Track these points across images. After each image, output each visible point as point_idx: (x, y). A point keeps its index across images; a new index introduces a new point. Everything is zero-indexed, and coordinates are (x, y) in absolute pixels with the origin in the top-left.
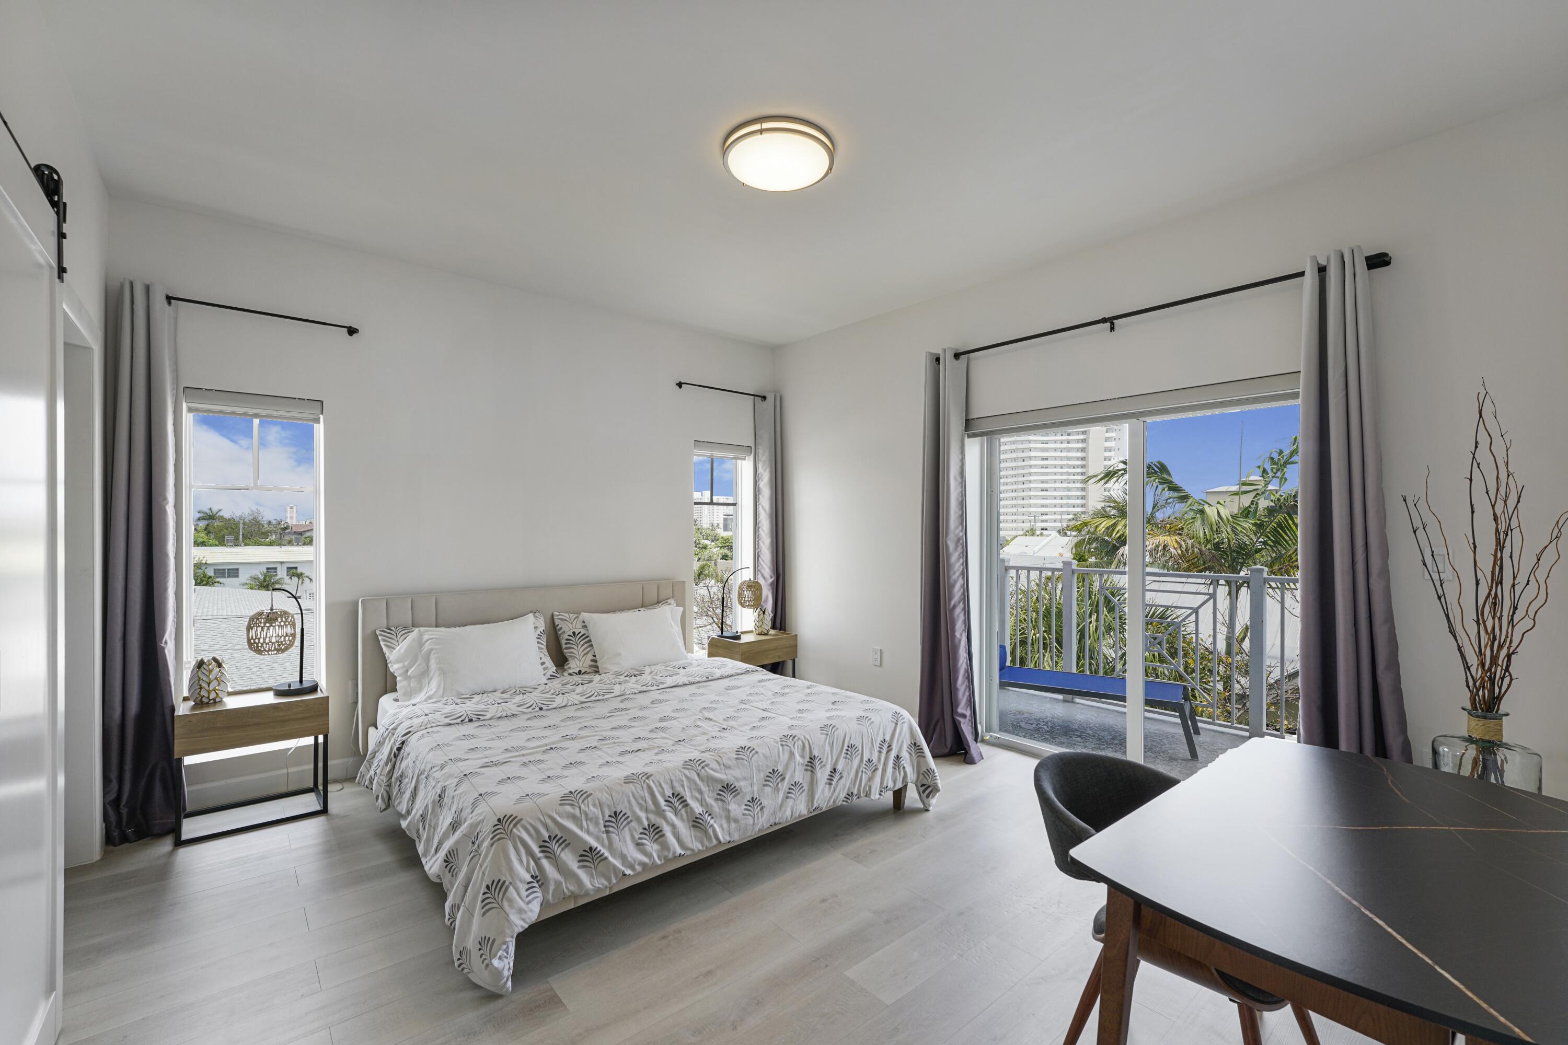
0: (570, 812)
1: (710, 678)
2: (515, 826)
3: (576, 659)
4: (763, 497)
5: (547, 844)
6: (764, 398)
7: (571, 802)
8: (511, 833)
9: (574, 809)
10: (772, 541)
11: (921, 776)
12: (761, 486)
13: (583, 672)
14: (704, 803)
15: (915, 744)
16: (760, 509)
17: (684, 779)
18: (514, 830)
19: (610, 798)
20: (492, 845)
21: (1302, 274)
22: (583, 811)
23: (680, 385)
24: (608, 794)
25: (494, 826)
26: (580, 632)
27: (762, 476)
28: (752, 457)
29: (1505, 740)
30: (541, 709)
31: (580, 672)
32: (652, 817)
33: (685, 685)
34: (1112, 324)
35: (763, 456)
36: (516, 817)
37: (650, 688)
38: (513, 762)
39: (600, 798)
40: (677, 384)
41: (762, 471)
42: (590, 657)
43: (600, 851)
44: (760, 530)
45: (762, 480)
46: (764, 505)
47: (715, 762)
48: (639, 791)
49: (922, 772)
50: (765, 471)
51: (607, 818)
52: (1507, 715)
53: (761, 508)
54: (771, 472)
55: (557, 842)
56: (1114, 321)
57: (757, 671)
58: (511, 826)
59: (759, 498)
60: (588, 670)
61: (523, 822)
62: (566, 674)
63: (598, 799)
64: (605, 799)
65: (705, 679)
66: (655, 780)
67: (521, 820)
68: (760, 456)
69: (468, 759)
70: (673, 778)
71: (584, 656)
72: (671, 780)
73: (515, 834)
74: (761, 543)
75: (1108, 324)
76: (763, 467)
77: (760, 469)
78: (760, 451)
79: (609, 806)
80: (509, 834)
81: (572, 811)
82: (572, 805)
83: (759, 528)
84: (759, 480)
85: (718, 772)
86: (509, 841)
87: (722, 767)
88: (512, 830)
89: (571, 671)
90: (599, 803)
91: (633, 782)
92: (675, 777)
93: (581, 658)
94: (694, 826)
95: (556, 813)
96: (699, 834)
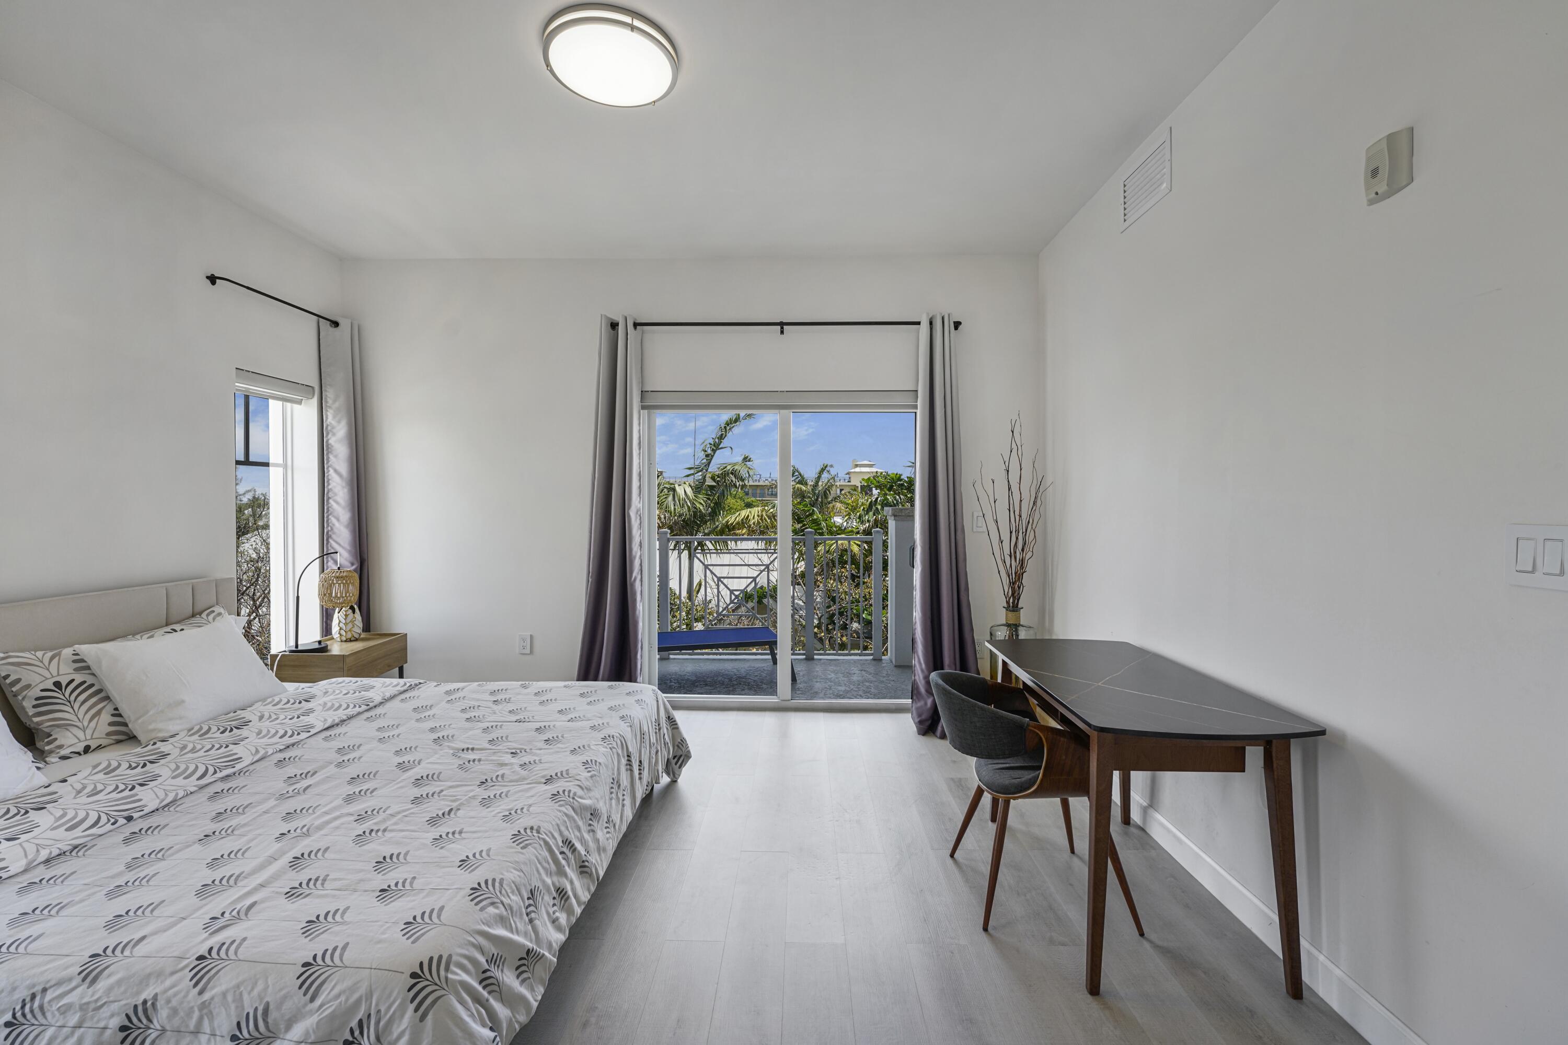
0: (497, 914)
1: (371, 705)
2: (447, 969)
3: (75, 730)
4: (336, 456)
5: (488, 974)
6: (336, 324)
7: (489, 901)
8: (447, 983)
9: (497, 908)
10: (352, 518)
11: (676, 747)
12: (332, 442)
13: (92, 748)
14: (583, 841)
15: (669, 717)
16: (331, 474)
17: (566, 819)
18: (450, 976)
19: (522, 874)
20: (423, 1018)
21: (919, 323)
22: (507, 904)
23: (213, 279)
24: (517, 870)
25: (409, 990)
26: (72, 681)
27: (333, 428)
28: (315, 401)
29: (1021, 623)
30: (129, 819)
31: (87, 750)
32: (555, 879)
33: (343, 721)
34: (782, 328)
35: (335, 401)
36: (440, 957)
37: (296, 738)
38: (263, 901)
39: (513, 879)
40: (207, 277)
41: (333, 422)
42: (106, 717)
43: (536, 950)
44: (331, 501)
45: (334, 434)
46: (338, 468)
47: (577, 787)
48: (541, 852)
49: (677, 743)
50: (339, 422)
51: (527, 902)
52: (1022, 608)
53: (331, 471)
54: (349, 424)
55: (495, 964)
56: (785, 327)
57: (420, 683)
58: (442, 973)
59: (328, 458)
60: (104, 742)
61: (454, 958)
62: (52, 759)
63: (513, 882)
64: (518, 878)
65: (364, 708)
66: (547, 832)
67: (450, 956)
68: (330, 401)
69: (143, 938)
70: (559, 822)
71: (91, 720)
72: (558, 825)
73: (454, 981)
74: (333, 520)
75: (779, 327)
76: (334, 417)
77: (330, 418)
78: (329, 394)
79: (525, 885)
80: (444, 986)
81: (497, 911)
82: (493, 904)
83: (329, 498)
84: (328, 434)
85: (584, 799)
86: (450, 996)
87: (585, 790)
88: (447, 978)
89: (63, 752)
90: (516, 886)
91: (530, 844)
92: (559, 820)
93: (86, 724)
94: (582, 873)
95: (483, 923)
96: (586, 881)
